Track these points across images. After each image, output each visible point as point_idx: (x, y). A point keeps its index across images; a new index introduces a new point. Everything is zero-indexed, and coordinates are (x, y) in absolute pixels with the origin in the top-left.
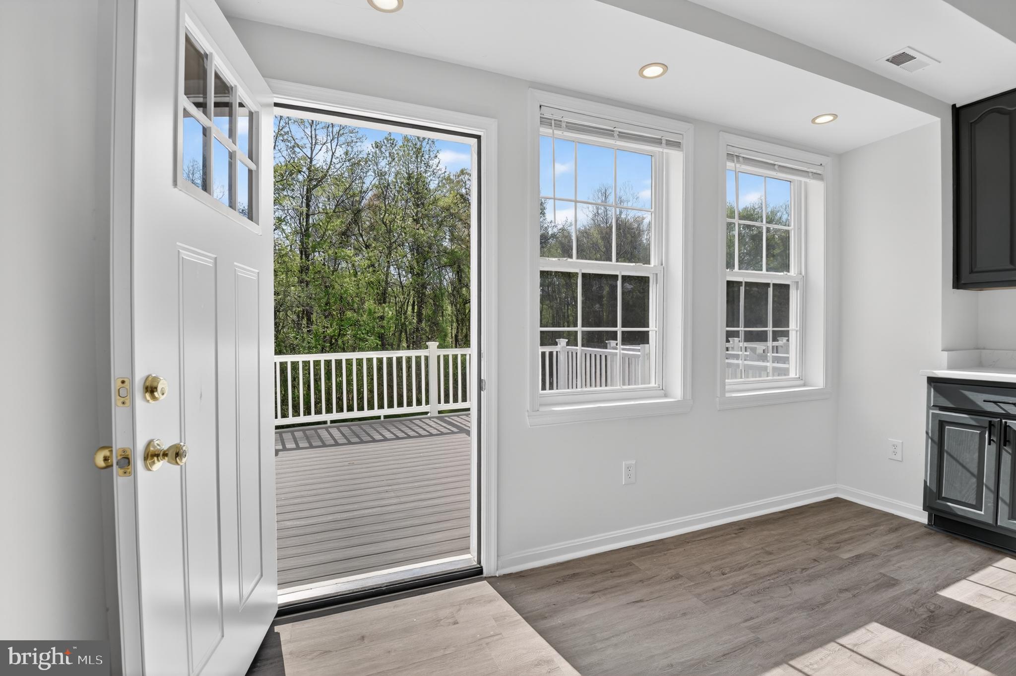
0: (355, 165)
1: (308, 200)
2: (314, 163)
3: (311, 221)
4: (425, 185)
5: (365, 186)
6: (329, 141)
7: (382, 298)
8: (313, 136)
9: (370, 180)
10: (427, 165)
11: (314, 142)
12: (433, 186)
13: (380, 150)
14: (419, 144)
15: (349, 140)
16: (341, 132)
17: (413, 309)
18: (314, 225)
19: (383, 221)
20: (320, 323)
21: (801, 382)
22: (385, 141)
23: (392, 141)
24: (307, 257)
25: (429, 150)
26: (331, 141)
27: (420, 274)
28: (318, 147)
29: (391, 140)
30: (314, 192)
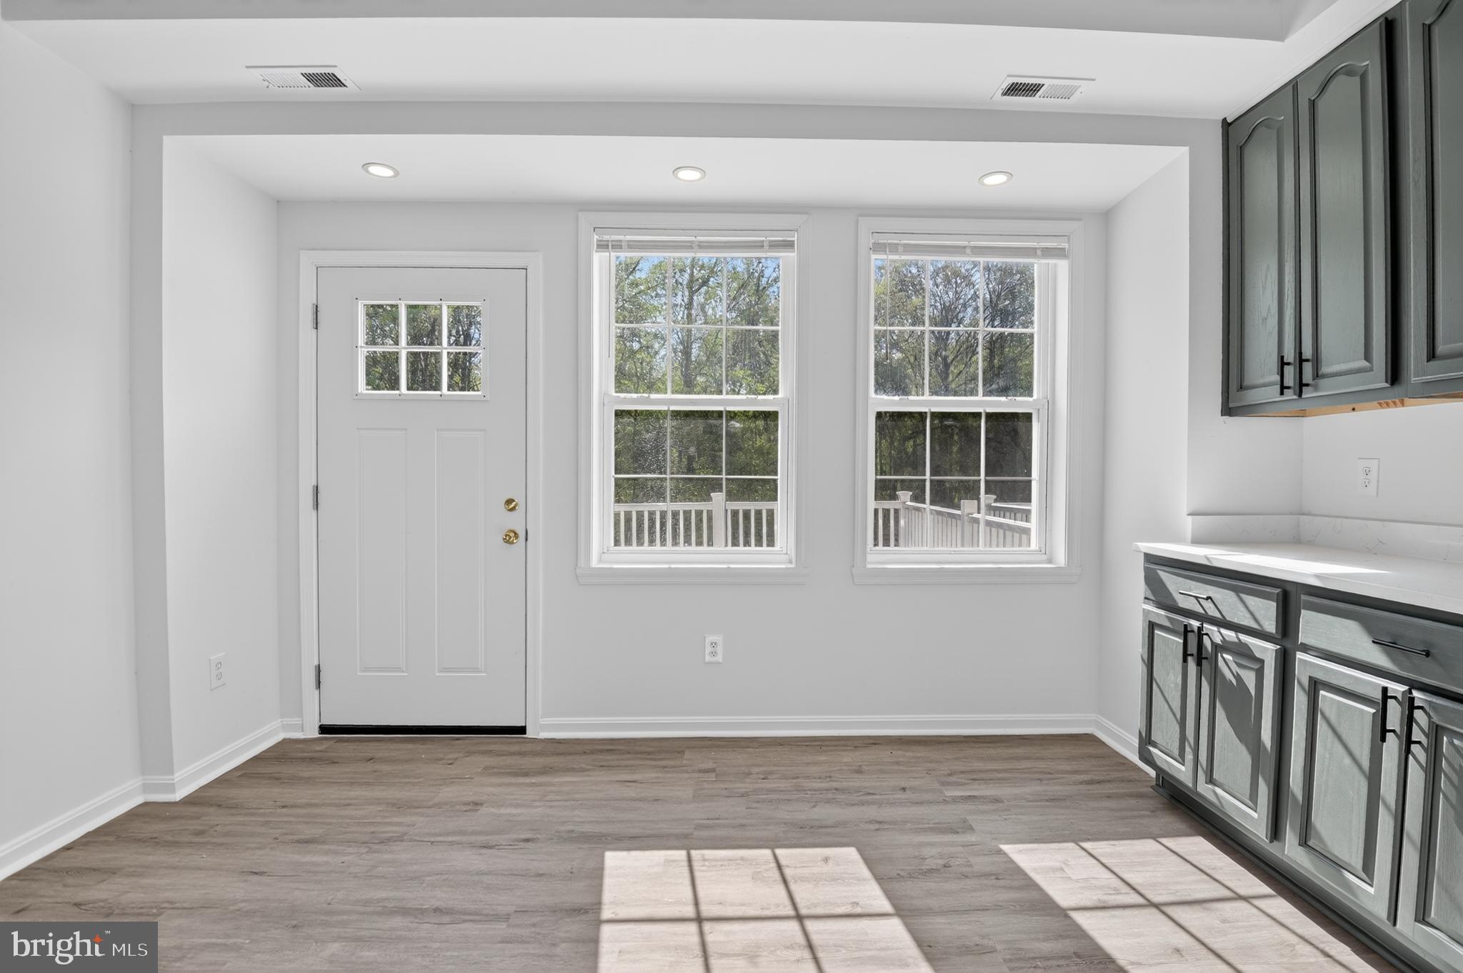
21: (1045, 557)
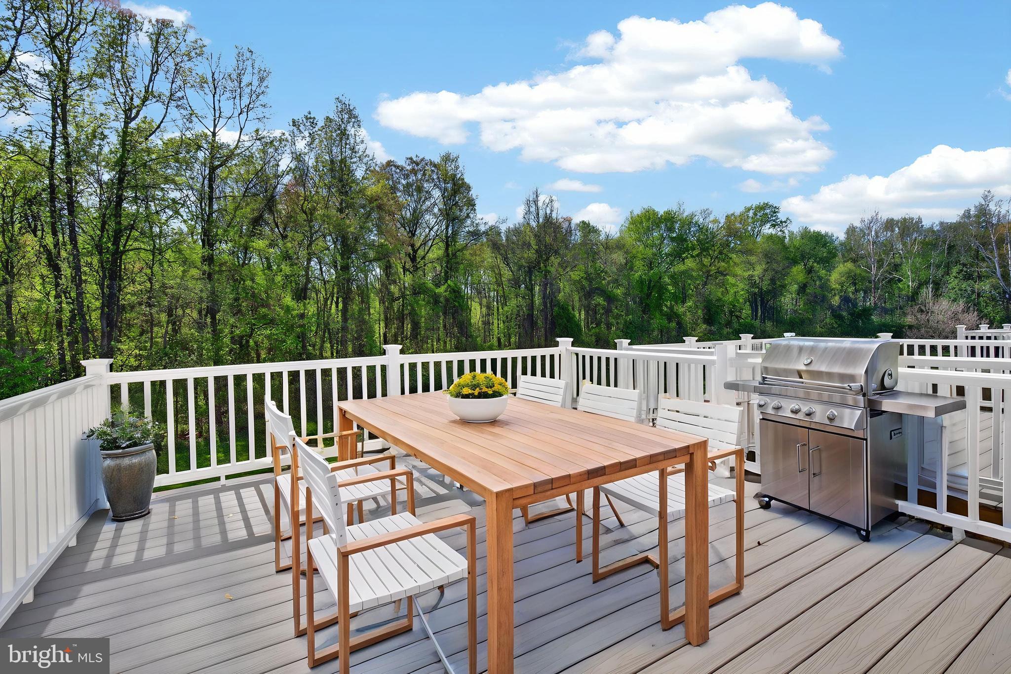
0: (269, 145)
1: (211, 180)
2: (217, 138)
3: (215, 207)
4: (351, 172)
5: (280, 169)
6: (236, 114)
7: (301, 294)
8: (217, 108)
9: (286, 162)
10: (353, 150)
11: (217, 115)
12: (359, 174)
13: (298, 129)
14: (343, 126)
15: (261, 116)
16: (251, 106)
17: (337, 306)
18: (219, 210)
19: (302, 209)
20: (228, 321)
22: (304, 120)
23: (312, 121)
24: (211, 245)
25: (355, 135)
26: (239, 115)
27: (345, 268)
28: (222, 121)
29: (310, 118)
30: (218, 171)
